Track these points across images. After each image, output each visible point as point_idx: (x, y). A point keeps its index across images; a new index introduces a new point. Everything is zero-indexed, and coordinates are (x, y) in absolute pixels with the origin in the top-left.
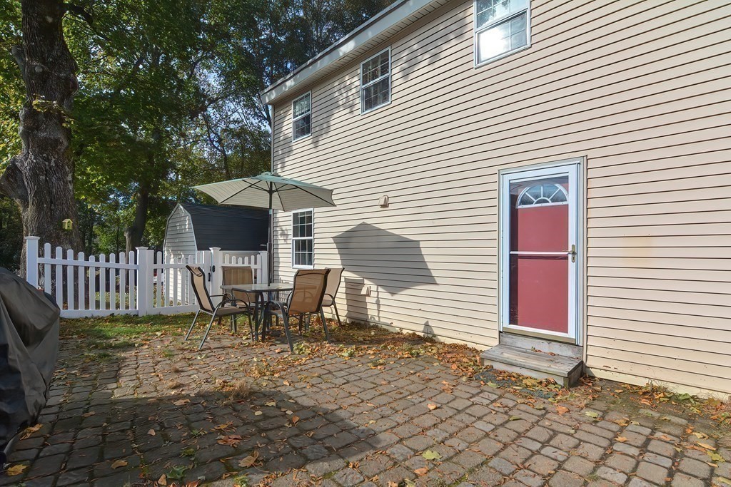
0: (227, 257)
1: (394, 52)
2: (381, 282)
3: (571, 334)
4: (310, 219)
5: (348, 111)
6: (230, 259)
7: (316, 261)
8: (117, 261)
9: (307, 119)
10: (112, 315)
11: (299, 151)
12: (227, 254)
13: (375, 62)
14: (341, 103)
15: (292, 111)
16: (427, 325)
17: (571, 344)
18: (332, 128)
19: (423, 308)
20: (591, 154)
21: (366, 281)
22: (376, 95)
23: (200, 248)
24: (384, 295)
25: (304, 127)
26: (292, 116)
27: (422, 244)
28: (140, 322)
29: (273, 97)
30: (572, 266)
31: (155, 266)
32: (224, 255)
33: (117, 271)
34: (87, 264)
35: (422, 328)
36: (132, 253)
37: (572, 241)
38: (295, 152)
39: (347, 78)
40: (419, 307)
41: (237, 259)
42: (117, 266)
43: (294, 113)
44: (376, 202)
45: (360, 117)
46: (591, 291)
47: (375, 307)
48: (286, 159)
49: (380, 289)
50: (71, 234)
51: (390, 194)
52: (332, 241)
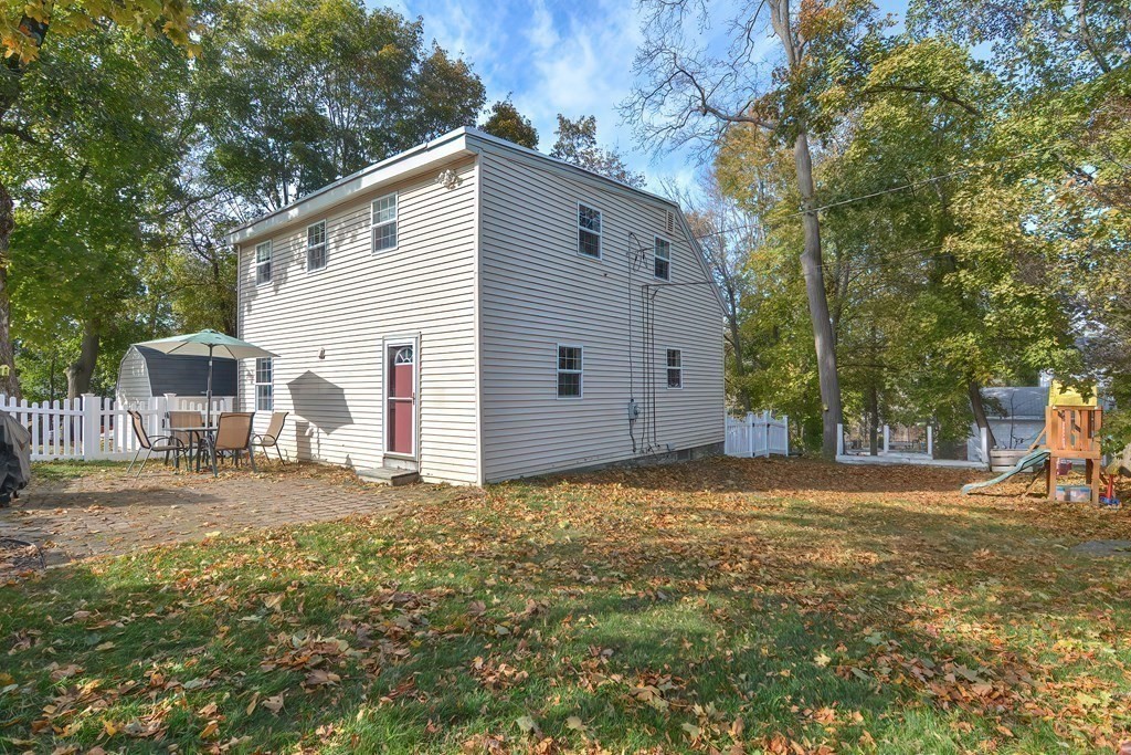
0: (184, 402)
1: (329, 225)
2: (320, 425)
3: (413, 455)
4: (269, 364)
5: (299, 267)
6: (188, 405)
7: (275, 407)
8: (62, 408)
9: (268, 266)
10: (56, 459)
11: (264, 296)
12: (184, 399)
13: (316, 228)
14: (295, 258)
15: (256, 256)
16: (348, 458)
17: (412, 461)
18: (290, 279)
19: (346, 444)
20: (423, 331)
21: (311, 424)
22: (318, 259)
23: (154, 395)
24: (323, 435)
25: (266, 273)
26: (255, 260)
27: (345, 391)
28: (87, 464)
29: (238, 239)
30: (414, 407)
31: (102, 413)
32: (180, 400)
33: (62, 417)
34: (30, 410)
35: (344, 461)
36: (77, 400)
37: (414, 391)
38: (259, 297)
39: (299, 235)
40: (341, 443)
41: (196, 405)
42: (61, 412)
43: (258, 257)
44: (314, 354)
45: (305, 276)
46: (424, 424)
47: (316, 446)
48: (253, 303)
49: (321, 430)
50: (8, 380)
51: (325, 348)
52: (287, 387)
